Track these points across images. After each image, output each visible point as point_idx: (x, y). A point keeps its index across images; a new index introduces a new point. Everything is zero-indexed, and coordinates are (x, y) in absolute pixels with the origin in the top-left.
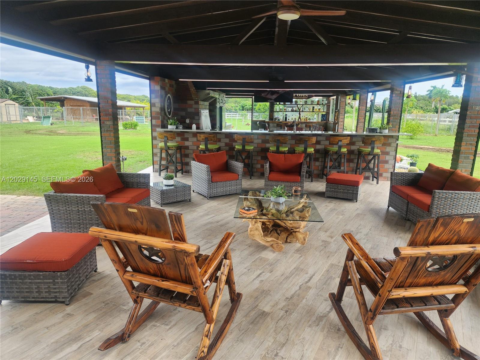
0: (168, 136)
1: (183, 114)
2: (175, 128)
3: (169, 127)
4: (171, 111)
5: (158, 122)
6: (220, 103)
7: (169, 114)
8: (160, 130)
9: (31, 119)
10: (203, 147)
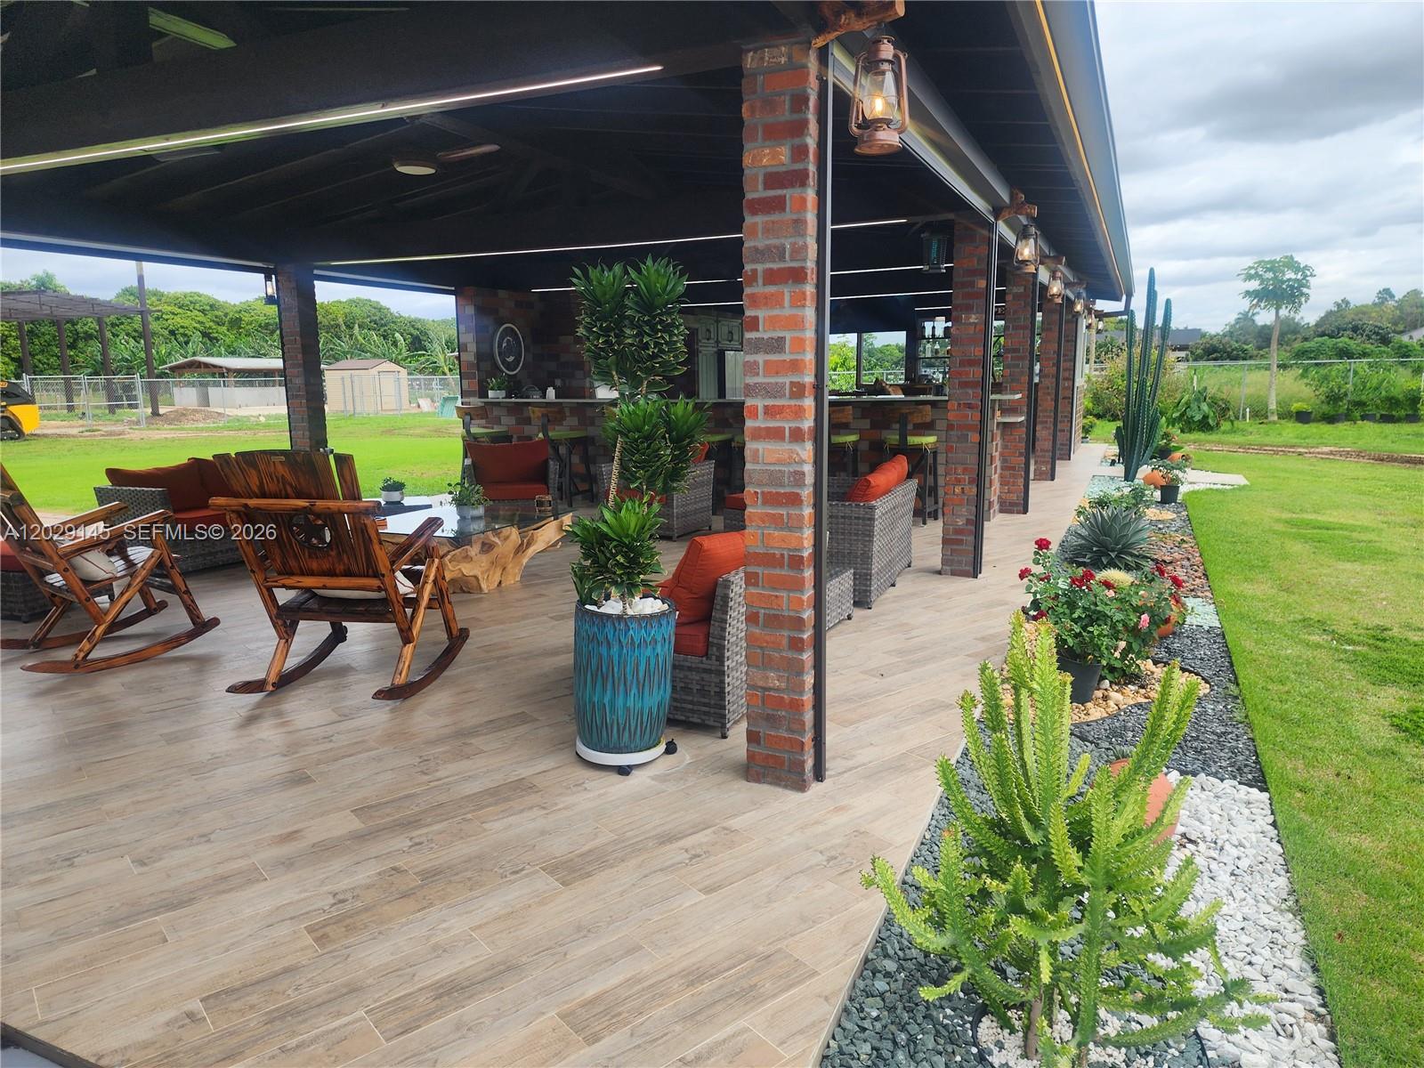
0: (475, 413)
1: (552, 366)
3: (491, 394)
4: (517, 361)
5: (474, 385)
6: (717, 342)
7: (509, 366)
8: (476, 401)
9: (425, 404)
10: (541, 435)
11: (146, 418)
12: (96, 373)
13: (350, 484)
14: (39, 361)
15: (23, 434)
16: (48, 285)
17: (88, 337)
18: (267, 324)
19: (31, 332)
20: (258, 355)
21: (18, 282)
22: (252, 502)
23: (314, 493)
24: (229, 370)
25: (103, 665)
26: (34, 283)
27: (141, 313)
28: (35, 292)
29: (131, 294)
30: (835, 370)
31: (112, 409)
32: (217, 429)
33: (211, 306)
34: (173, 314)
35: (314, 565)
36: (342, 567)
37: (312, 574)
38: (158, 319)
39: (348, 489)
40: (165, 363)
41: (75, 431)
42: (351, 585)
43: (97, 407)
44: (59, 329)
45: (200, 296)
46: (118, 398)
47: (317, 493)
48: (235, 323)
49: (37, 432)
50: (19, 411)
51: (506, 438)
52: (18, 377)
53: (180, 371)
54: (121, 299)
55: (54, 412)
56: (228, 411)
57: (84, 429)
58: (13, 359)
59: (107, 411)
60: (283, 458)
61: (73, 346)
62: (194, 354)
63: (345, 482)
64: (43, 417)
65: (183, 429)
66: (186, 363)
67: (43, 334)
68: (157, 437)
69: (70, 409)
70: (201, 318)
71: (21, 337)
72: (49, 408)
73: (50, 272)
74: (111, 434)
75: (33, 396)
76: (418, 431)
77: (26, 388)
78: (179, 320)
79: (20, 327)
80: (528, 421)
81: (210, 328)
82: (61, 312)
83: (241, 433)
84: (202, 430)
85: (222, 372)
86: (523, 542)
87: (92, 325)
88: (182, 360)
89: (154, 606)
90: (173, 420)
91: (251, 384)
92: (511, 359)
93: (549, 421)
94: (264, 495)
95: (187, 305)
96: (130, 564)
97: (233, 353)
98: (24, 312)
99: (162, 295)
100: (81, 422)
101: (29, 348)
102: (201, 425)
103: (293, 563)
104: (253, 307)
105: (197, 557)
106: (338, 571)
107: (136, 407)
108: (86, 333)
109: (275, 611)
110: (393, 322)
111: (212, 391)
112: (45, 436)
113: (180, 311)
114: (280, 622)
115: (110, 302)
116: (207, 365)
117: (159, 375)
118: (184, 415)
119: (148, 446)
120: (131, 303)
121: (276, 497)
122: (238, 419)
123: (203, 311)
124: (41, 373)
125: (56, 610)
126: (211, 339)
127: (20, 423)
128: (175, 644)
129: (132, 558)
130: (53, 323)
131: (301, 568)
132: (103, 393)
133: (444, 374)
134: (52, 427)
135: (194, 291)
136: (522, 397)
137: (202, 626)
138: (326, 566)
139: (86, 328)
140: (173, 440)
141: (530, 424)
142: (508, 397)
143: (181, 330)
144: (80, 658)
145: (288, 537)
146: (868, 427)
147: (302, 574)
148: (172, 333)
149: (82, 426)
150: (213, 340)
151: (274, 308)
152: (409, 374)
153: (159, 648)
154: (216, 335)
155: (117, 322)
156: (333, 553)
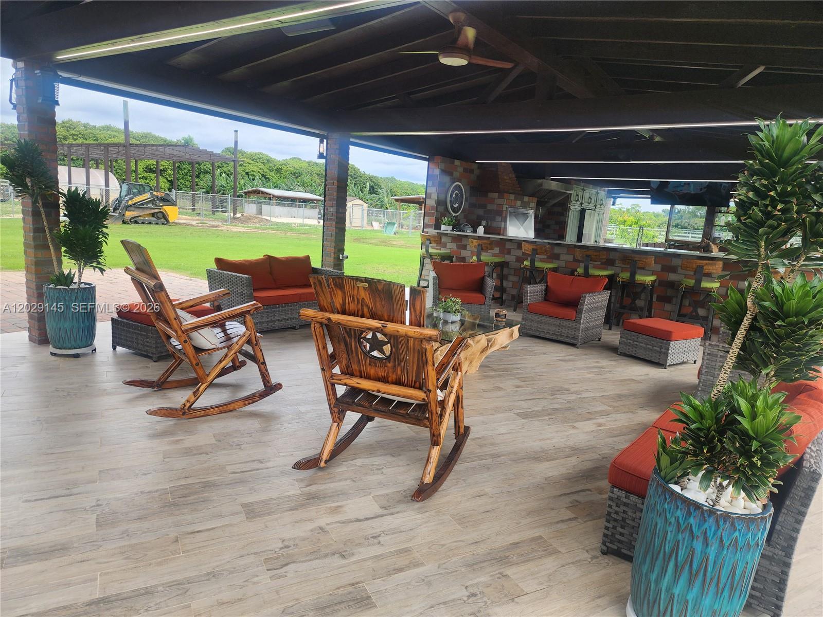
0: (431, 239)
1: (481, 212)
2: (451, 229)
3: (443, 227)
4: (459, 207)
5: (431, 220)
6: (582, 203)
7: (455, 210)
8: (432, 232)
9: (376, 225)
10: (475, 258)
11: (231, 219)
12: (208, 192)
13: (418, 312)
14: (181, 183)
15: (169, 222)
16: (189, 143)
17: (206, 172)
18: (295, 173)
19: (179, 167)
20: (289, 189)
21: (176, 141)
22: (335, 317)
23: (386, 318)
24: (274, 196)
25: (202, 413)
26: (183, 141)
27: (234, 161)
28: (183, 146)
29: (229, 151)
30: (631, 226)
31: (213, 212)
32: (266, 229)
33: (268, 160)
34: (249, 163)
35: (372, 372)
36: (394, 377)
37: (369, 377)
38: (241, 165)
39: (416, 316)
40: (242, 189)
41: (194, 223)
42: (401, 393)
43: (206, 210)
44: (193, 166)
45: (263, 154)
46: (218, 207)
47: (389, 316)
48: (279, 171)
49: (176, 221)
50: (168, 209)
51: (449, 257)
52: (170, 190)
53: (249, 194)
54: (224, 154)
55: (185, 211)
56: (273, 219)
57: (199, 222)
58: (169, 181)
59: (211, 213)
60: (366, 285)
61: (198, 177)
62: (257, 186)
63: (415, 311)
64: (180, 213)
65: (249, 227)
66: (252, 190)
67: (184, 169)
68: (235, 230)
69: (193, 210)
70: (262, 167)
71: (173, 170)
72: (183, 208)
73: (191, 136)
74: (212, 226)
75: (176, 202)
76: (373, 241)
77: (173, 197)
78: (251, 167)
79: (174, 163)
80: (464, 247)
81: (266, 172)
82: (195, 158)
83: (278, 233)
84: (258, 228)
85: (270, 197)
86: (488, 344)
87: (208, 166)
88: (251, 189)
89: (238, 364)
90: (244, 221)
91: (284, 205)
92: (456, 206)
93: (482, 249)
94: (344, 312)
95: (256, 159)
96: (228, 338)
97: (276, 187)
98: (177, 156)
99: (244, 153)
100: (197, 218)
101: (177, 176)
102: (257, 226)
103: (355, 367)
104: (288, 163)
105: (263, 323)
106: (390, 379)
107: (226, 212)
108: (205, 170)
109: (333, 401)
110: (360, 177)
111: (264, 207)
112: (180, 224)
113: (252, 162)
114: (336, 410)
115: (219, 154)
116: (263, 193)
117: (240, 196)
118: (250, 219)
119: (231, 236)
120: (229, 155)
121: (353, 314)
122: (277, 224)
123: (263, 163)
124: (181, 189)
125: (175, 362)
126: (266, 178)
127: (168, 216)
128: (251, 401)
129: (229, 332)
130: (190, 163)
131: (360, 372)
132: (210, 203)
133: (387, 208)
134: (184, 219)
135: (261, 152)
136: (460, 231)
137: (270, 388)
138: (381, 373)
139: (205, 167)
140: (244, 233)
141: (466, 249)
142: (453, 230)
143: (252, 173)
144: (186, 408)
145: (356, 347)
146: (660, 270)
147: (361, 376)
148: (247, 174)
149: (198, 220)
150: (267, 179)
151: (323, 161)
152: (368, 207)
153: (240, 403)
154: (268, 176)
155: (221, 166)
156: (389, 365)
